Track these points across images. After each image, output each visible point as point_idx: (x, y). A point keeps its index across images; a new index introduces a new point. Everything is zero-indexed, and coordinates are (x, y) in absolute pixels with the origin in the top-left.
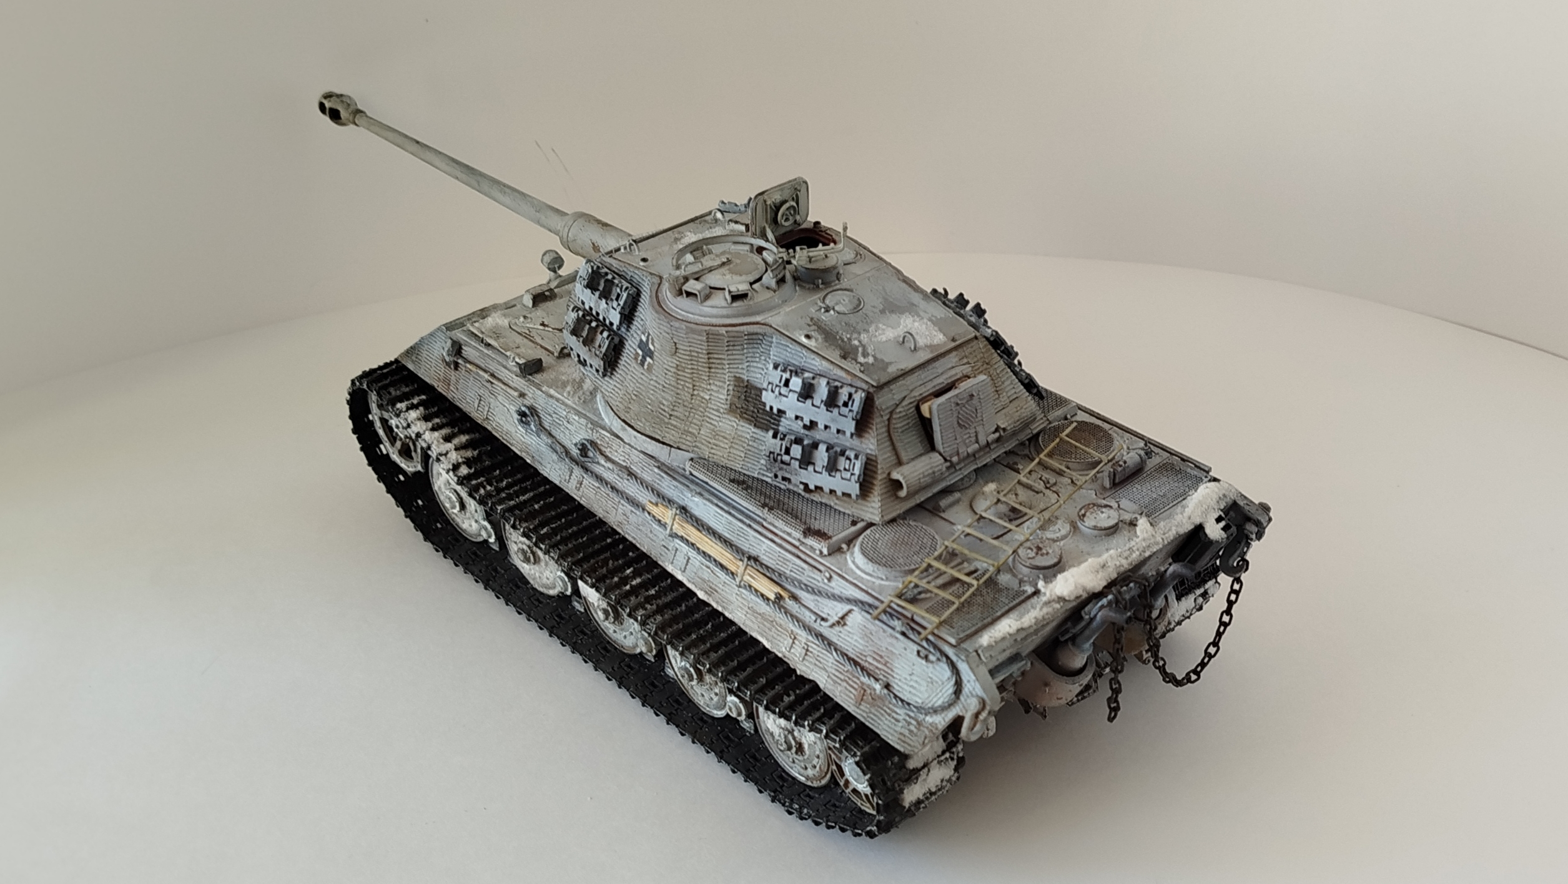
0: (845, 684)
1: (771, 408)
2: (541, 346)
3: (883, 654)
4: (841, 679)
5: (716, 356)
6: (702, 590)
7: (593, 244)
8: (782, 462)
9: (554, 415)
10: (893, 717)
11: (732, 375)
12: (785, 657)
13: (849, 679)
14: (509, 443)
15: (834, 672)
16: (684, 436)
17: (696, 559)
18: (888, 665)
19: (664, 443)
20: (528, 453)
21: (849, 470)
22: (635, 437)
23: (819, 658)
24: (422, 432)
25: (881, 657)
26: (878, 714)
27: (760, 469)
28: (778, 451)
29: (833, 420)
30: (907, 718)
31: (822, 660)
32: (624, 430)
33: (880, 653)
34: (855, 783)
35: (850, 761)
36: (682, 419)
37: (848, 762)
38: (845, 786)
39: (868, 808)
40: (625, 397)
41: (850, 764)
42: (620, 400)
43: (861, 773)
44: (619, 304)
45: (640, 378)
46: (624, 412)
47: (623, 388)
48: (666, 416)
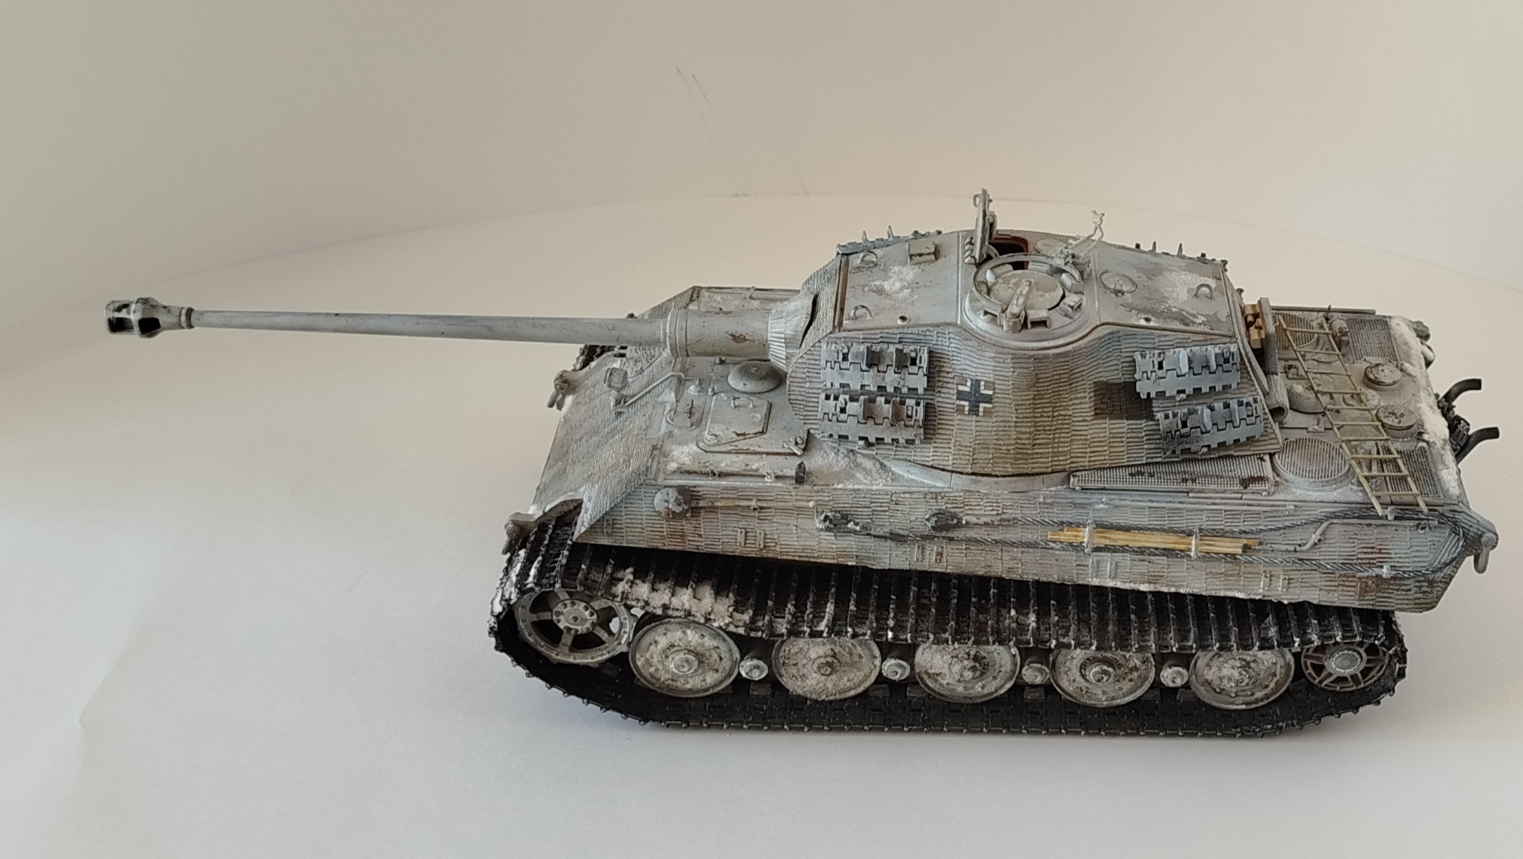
0: (1341, 588)
1: (1149, 394)
2: (768, 454)
3: (1374, 545)
4: (1335, 586)
5: (1076, 371)
6: (1143, 583)
7: (732, 335)
8: (1182, 436)
9: (871, 505)
10: (1402, 590)
11: (1092, 382)
12: (1264, 596)
13: (1344, 581)
14: (814, 557)
15: (1325, 583)
16: (1056, 458)
17: (1126, 560)
18: (1383, 551)
19: (1033, 475)
20: (848, 556)
21: (1252, 415)
22: (996, 483)
23: (1304, 580)
24: (667, 602)
25: (1373, 548)
26: (1386, 595)
27: (1147, 454)
28: (1175, 429)
29: (1217, 380)
30: (1418, 584)
31: (1307, 580)
32: (976, 482)
33: (1371, 546)
34: (1342, 671)
35: (1340, 653)
36: (1048, 444)
37: (1337, 656)
38: (1321, 682)
39: (1352, 686)
40: (962, 452)
41: (1340, 656)
42: (956, 457)
43: (1358, 656)
44: (919, 368)
45: (976, 426)
46: (970, 466)
47: (952, 446)
48: (1028, 449)
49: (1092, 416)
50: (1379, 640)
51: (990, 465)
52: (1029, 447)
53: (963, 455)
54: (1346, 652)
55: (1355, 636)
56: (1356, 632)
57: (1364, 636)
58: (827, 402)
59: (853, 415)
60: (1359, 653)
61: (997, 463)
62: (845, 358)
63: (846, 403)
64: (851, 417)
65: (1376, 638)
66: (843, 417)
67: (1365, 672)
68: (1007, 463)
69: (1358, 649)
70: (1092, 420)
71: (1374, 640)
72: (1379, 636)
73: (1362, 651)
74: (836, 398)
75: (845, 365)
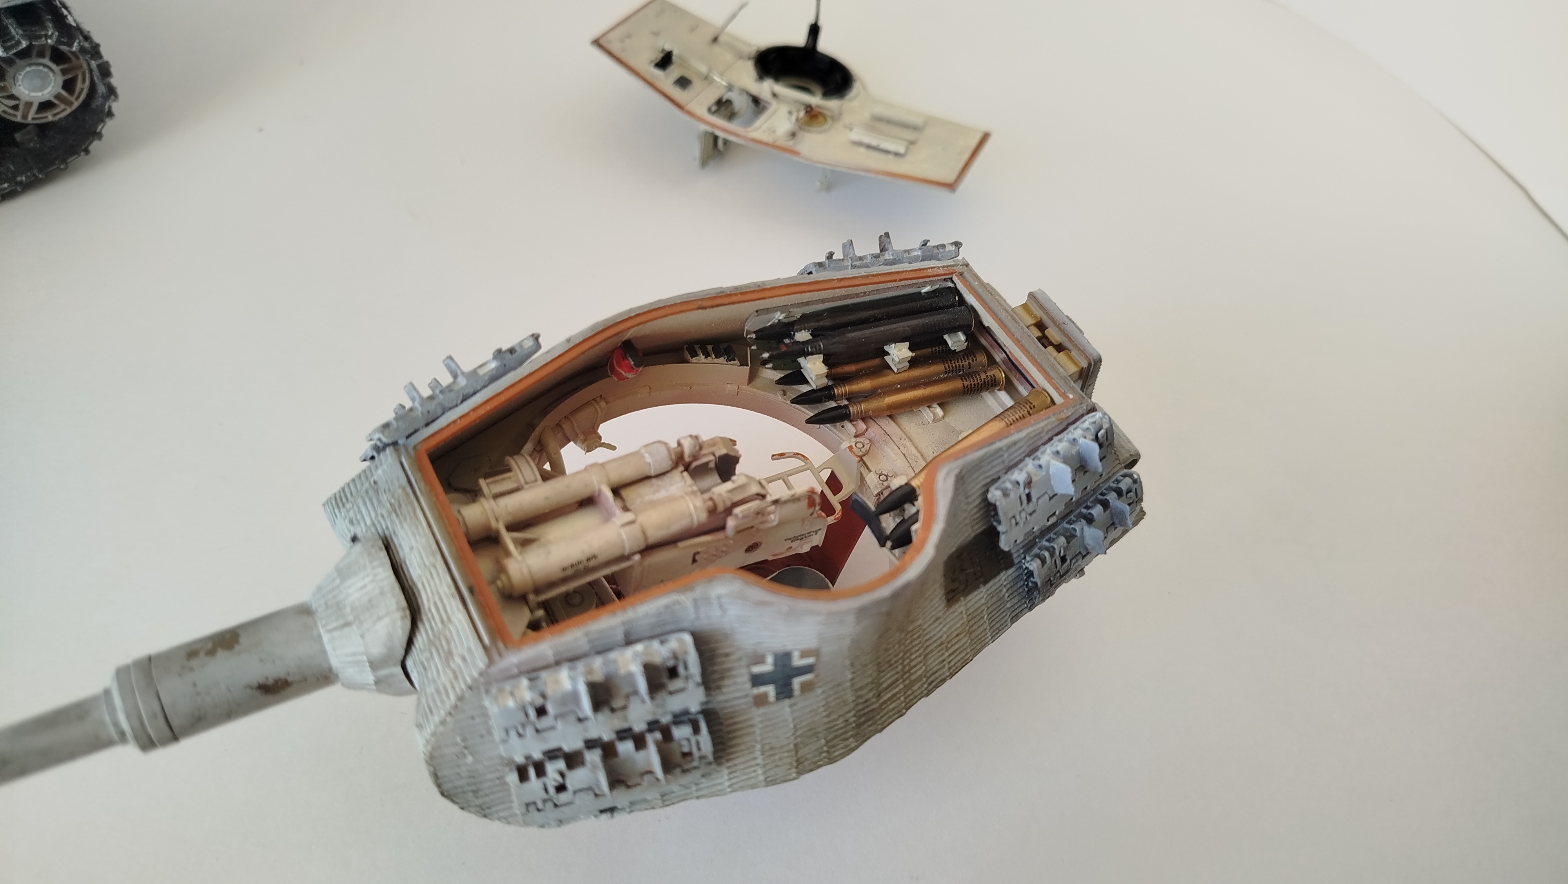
1: (1015, 543)
34: (40, 94)
35: (23, 73)
36: (897, 680)
37: (21, 77)
38: (25, 117)
39: (65, 110)
40: (777, 757)
41: (24, 76)
42: (768, 767)
43: (46, 70)
44: (687, 678)
45: (792, 712)
46: (794, 770)
47: (758, 754)
48: (873, 703)
49: (943, 608)
50: (51, 37)
51: (824, 755)
52: (874, 700)
53: (780, 759)
54: (28, 69)
55: (19, 43)
56: (17, 37)
57: (30, 38)
58: (526, 786)
59: (581, 790)
60: (45, 66)
61: (833, 746)
62: (541, 711)
63: (562, 775)
64: (581, 794)
65: (47, 37)
66: (563, 797)
67: (69, 86)
68: (847, 739)
69: (41, 60)
70: (944, 614)
71: (46, 39)
72: (50, 33)
73: (46, 61)
74: (540, 771)
75: (545, 722)
